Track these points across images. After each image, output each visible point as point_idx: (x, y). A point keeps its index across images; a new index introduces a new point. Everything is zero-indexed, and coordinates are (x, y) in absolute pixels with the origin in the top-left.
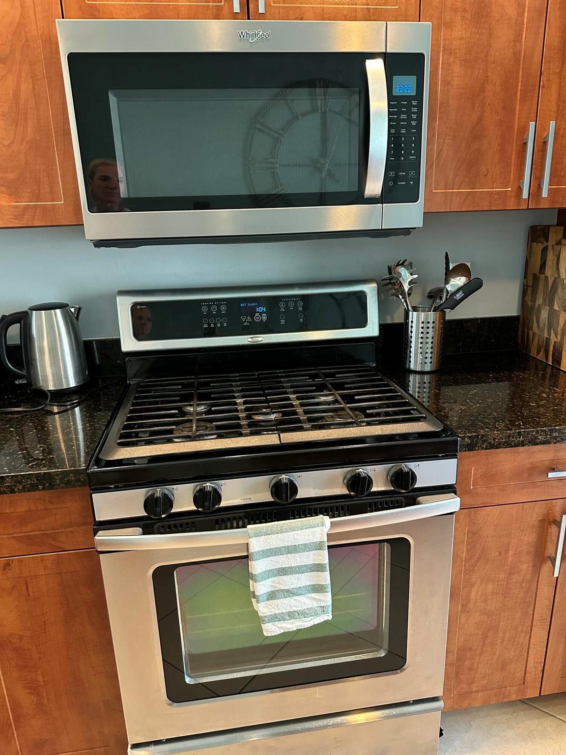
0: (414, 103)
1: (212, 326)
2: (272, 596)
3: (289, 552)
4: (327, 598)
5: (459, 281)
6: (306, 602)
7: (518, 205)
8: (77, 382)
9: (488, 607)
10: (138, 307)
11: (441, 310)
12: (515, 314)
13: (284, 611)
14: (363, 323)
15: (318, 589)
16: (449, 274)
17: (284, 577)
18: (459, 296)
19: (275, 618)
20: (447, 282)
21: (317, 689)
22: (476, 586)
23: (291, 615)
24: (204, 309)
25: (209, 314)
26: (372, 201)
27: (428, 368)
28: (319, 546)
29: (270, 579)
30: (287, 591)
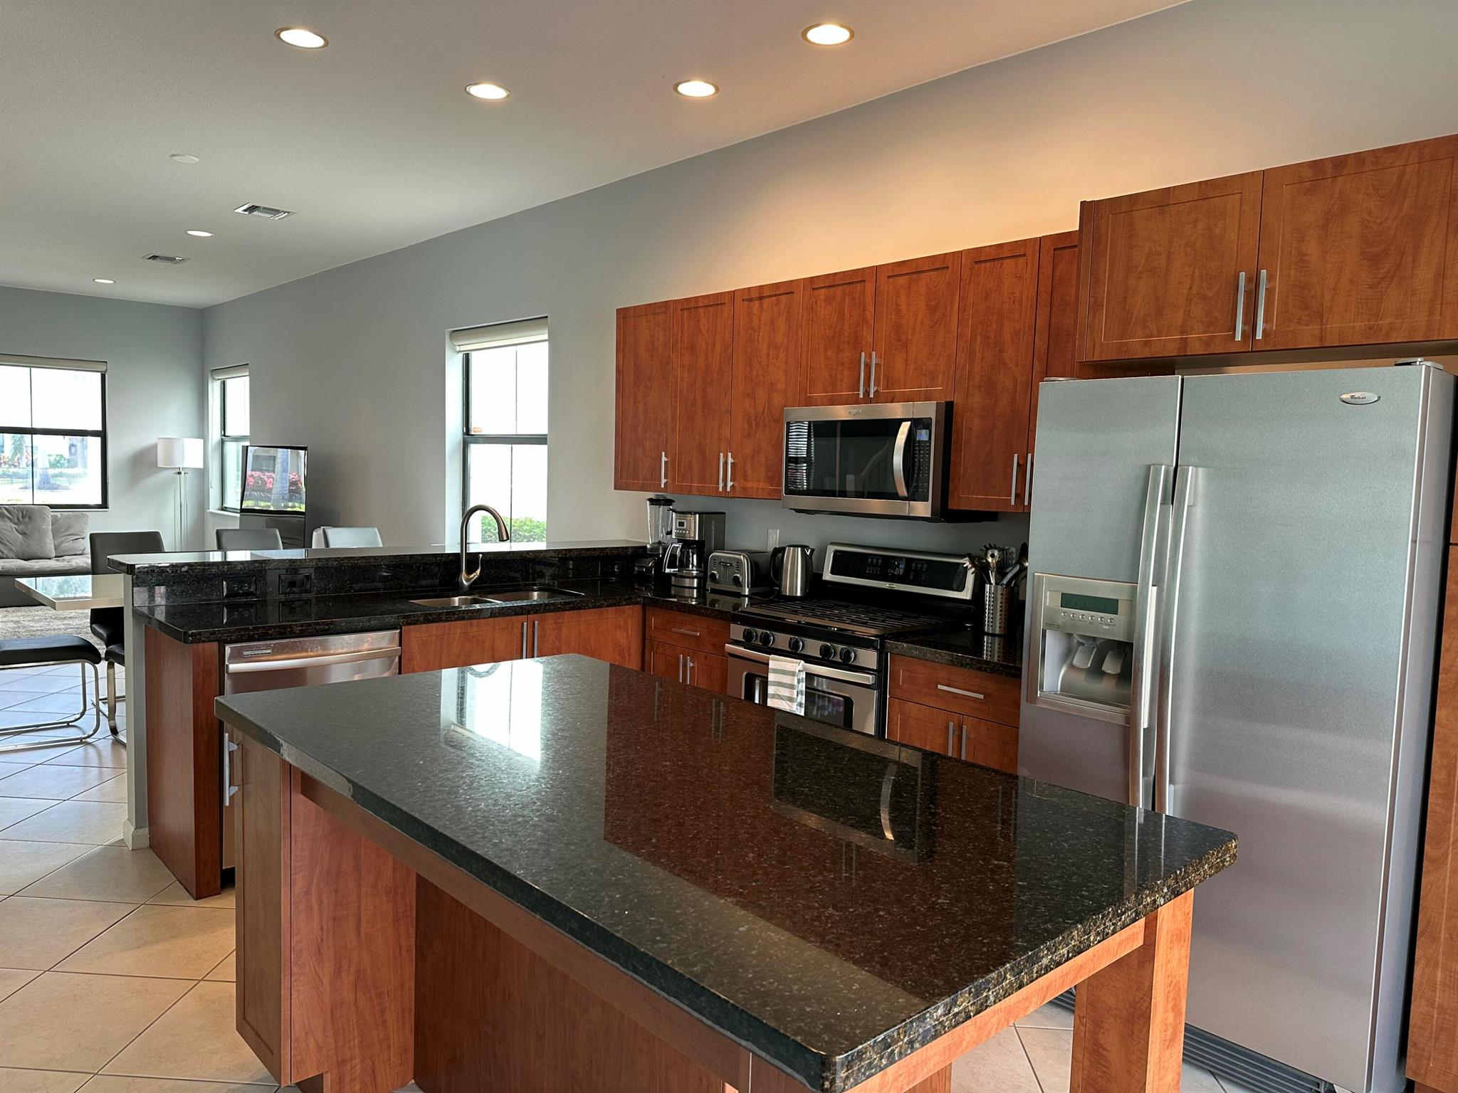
0: (928, 444)
10: (836, 552)
24: (870, 560)
25: (871, 564)
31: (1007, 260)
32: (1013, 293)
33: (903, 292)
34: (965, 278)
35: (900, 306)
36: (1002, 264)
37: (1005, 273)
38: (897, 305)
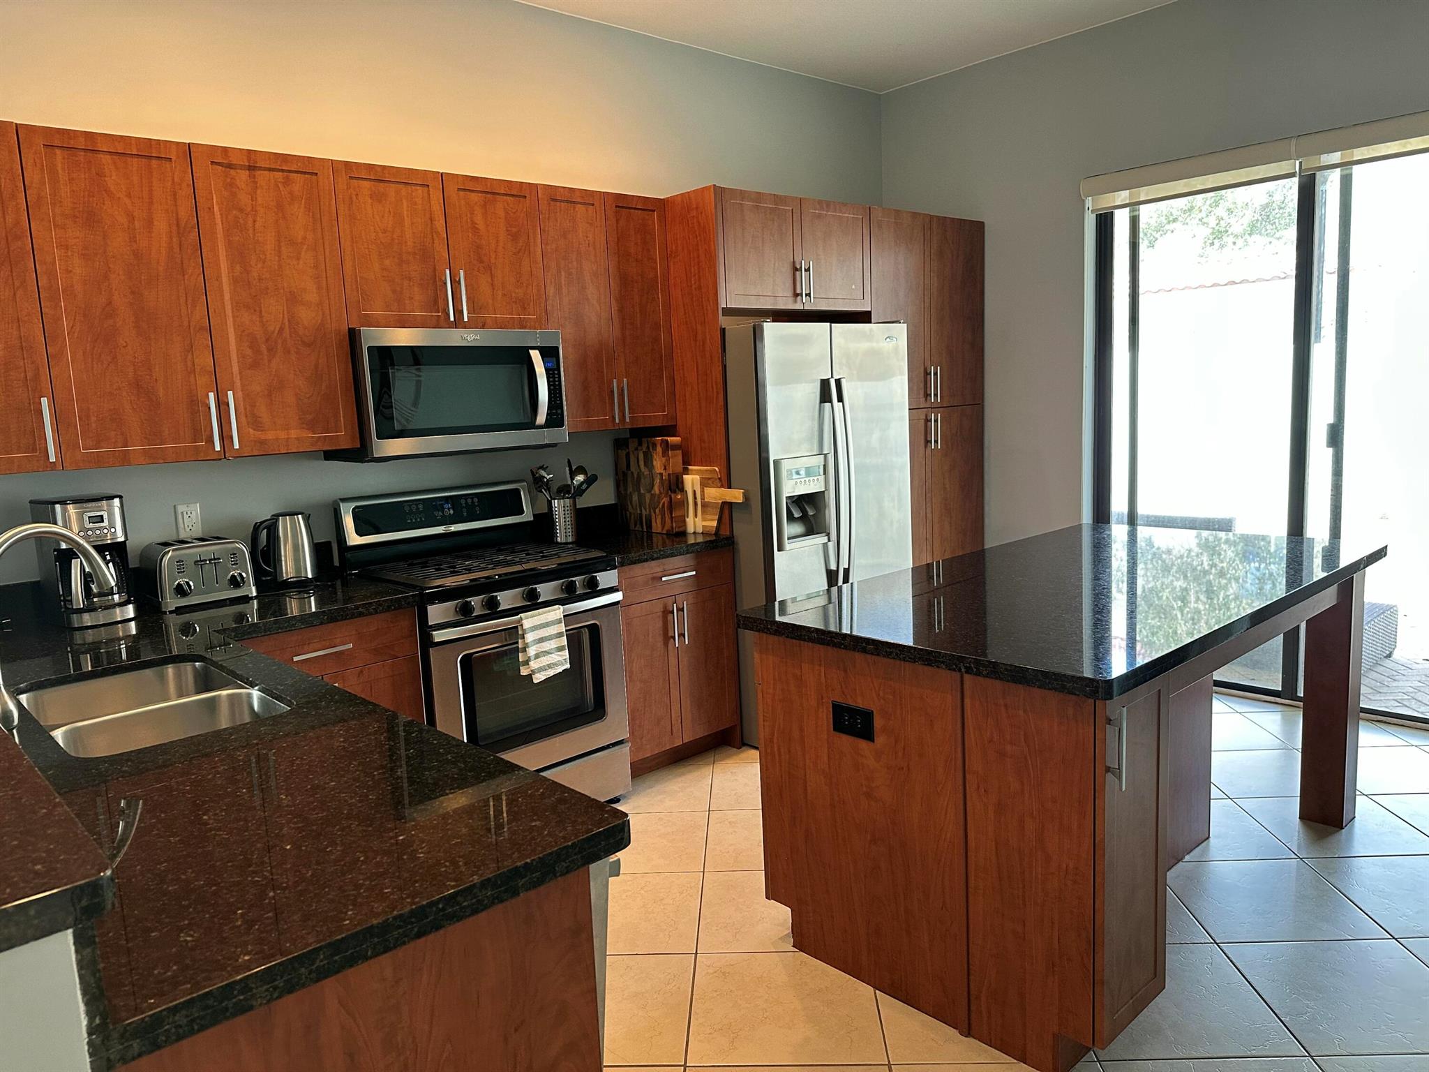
0: (556, 372)
1: (414, 521)
2: (537, 656)
3: (544, 627)
4: (566, 653)
5: (580, 478)
6: (555, 657)
7: (614, 426)
8: (312, 575)
9: (643, 677)
10: (357, 510)
11: (573, 498)
12: (613, 502)
13: (545, 664)
14: (521, 512)
15: (561, 649)
16: (573, 474)
17: (543, 644)
18: (584, 486)
19: (541, 669)
20: (572, 479)
21: (557, 739)
22: (635, 661)
23: (549, 666)
24: (407, 509)
25: (411, 512)
26: (540, 427)
27: (570, 540)
28: (559, 621)
29: (535, 646)
30: (545, 652)
31: (579, 205)
32: (587, 237)
33: (478, 211)
34: (544, 212)
35: (476, 224)
36: (574, 208)
37: (579, 216)
38: (473, 223)
